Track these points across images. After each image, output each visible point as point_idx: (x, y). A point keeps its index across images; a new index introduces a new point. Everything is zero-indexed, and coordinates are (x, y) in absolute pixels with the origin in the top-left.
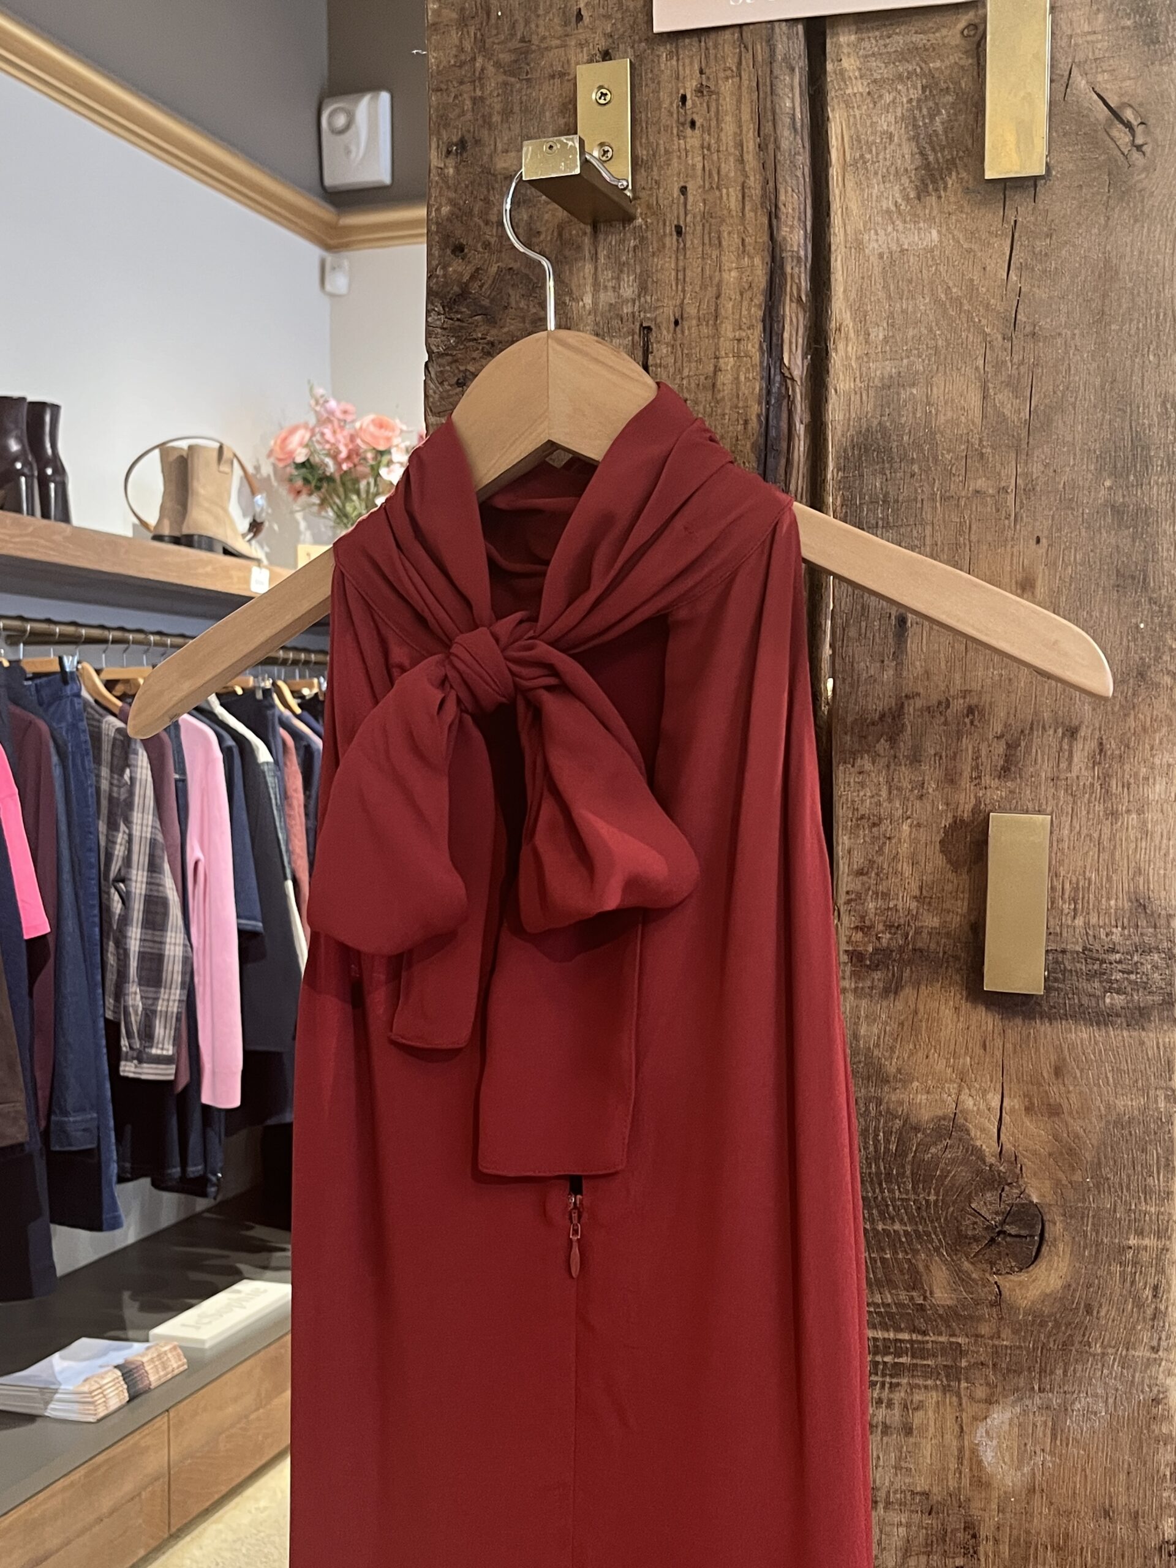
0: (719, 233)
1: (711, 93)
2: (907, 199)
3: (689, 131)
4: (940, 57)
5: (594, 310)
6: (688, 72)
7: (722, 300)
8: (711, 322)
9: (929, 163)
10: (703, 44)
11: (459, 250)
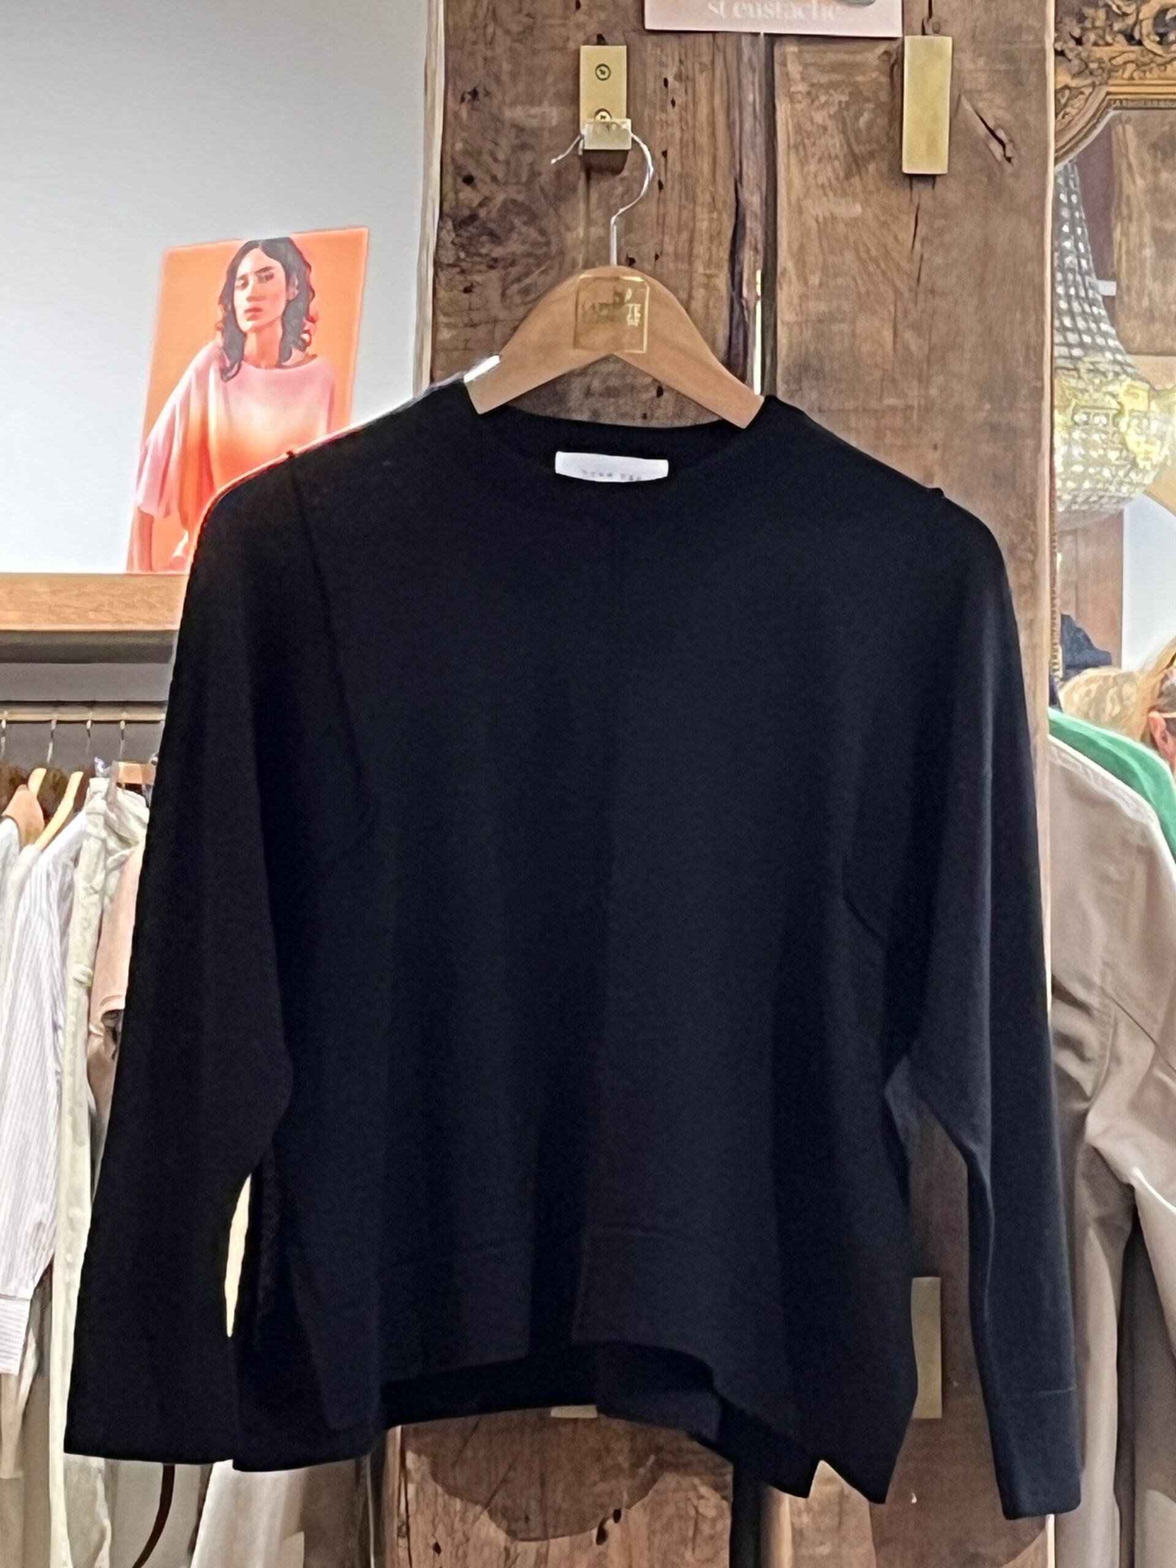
0: (694, 191)
1: (687, 78)
2: (837, 178)
3: (670, 106)
4: (864, 74)
5: (586, 240)
6: (670, 62)
7: (696, 244)
8: (686, 259)
9: (853, 154)
10: (683, 43)
11: (469, 180)
